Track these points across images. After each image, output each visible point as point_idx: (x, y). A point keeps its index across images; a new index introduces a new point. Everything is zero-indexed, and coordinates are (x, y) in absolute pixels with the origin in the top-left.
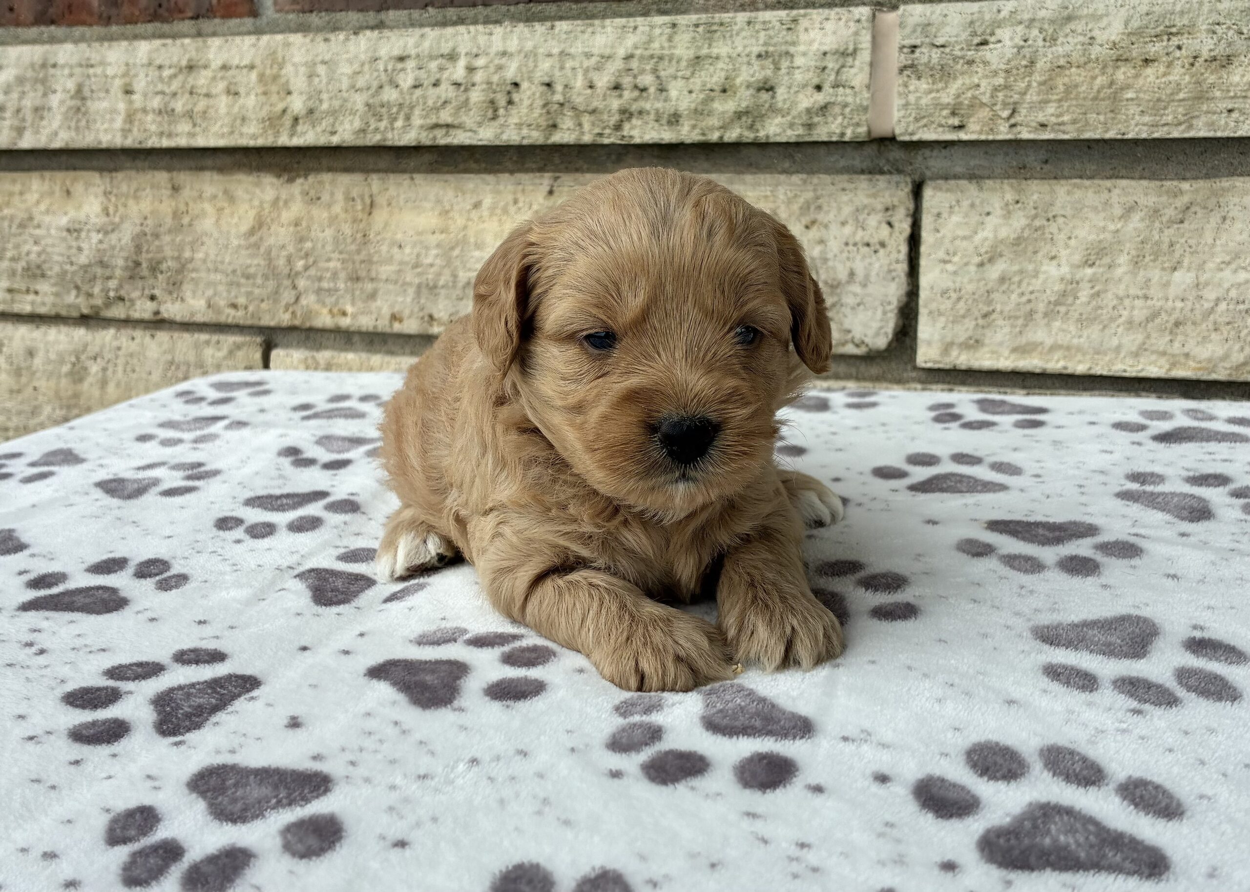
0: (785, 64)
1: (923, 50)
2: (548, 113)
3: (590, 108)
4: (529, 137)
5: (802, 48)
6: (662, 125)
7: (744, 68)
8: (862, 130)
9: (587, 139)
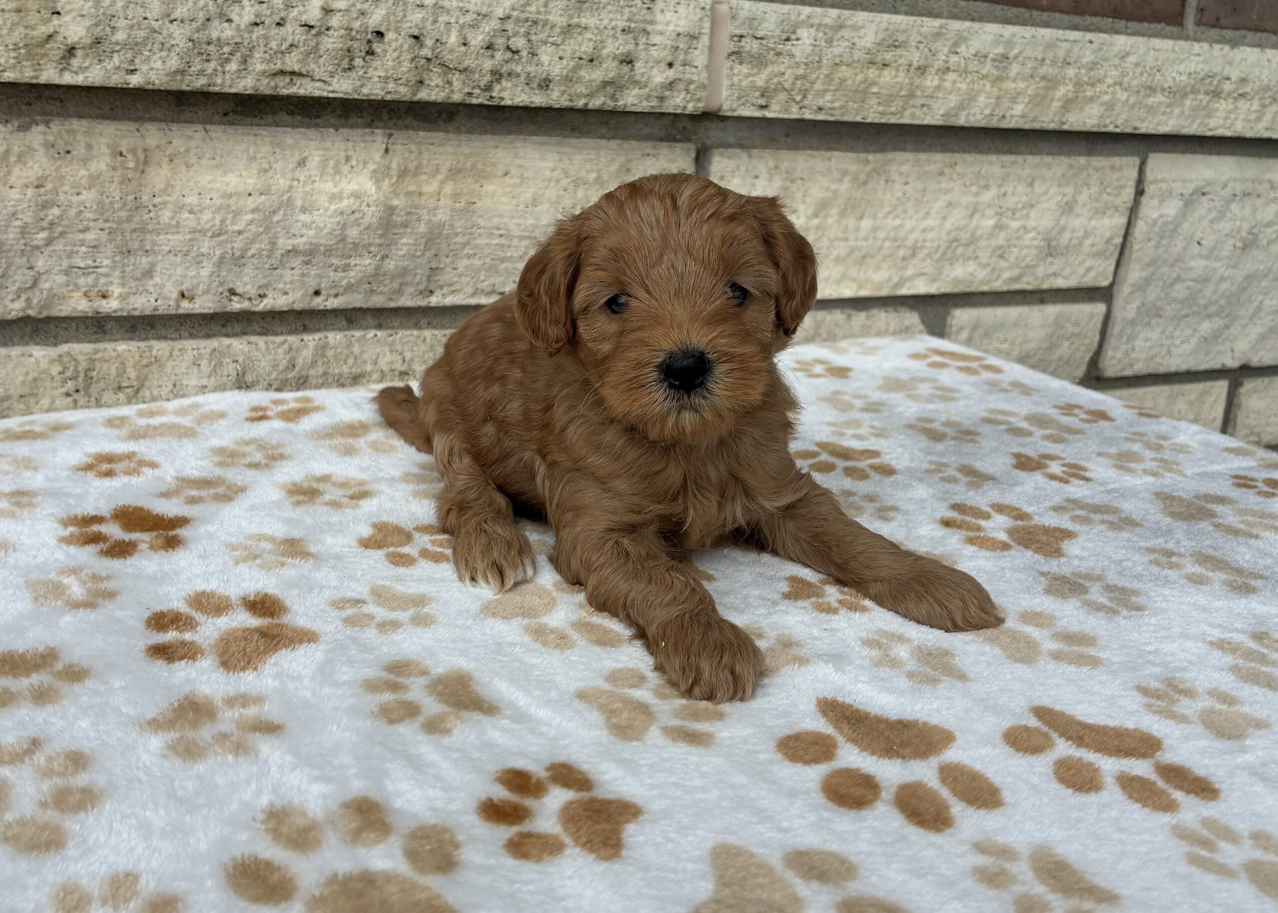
0: (642, 40)
1: (748, 40)
2: (417, 68)
3: (461, 67)
4: (396, 92)
5: (659, 27)
6: (532, 88)
7: (610, 40)
8: (701, 105)
9: (457, 97)
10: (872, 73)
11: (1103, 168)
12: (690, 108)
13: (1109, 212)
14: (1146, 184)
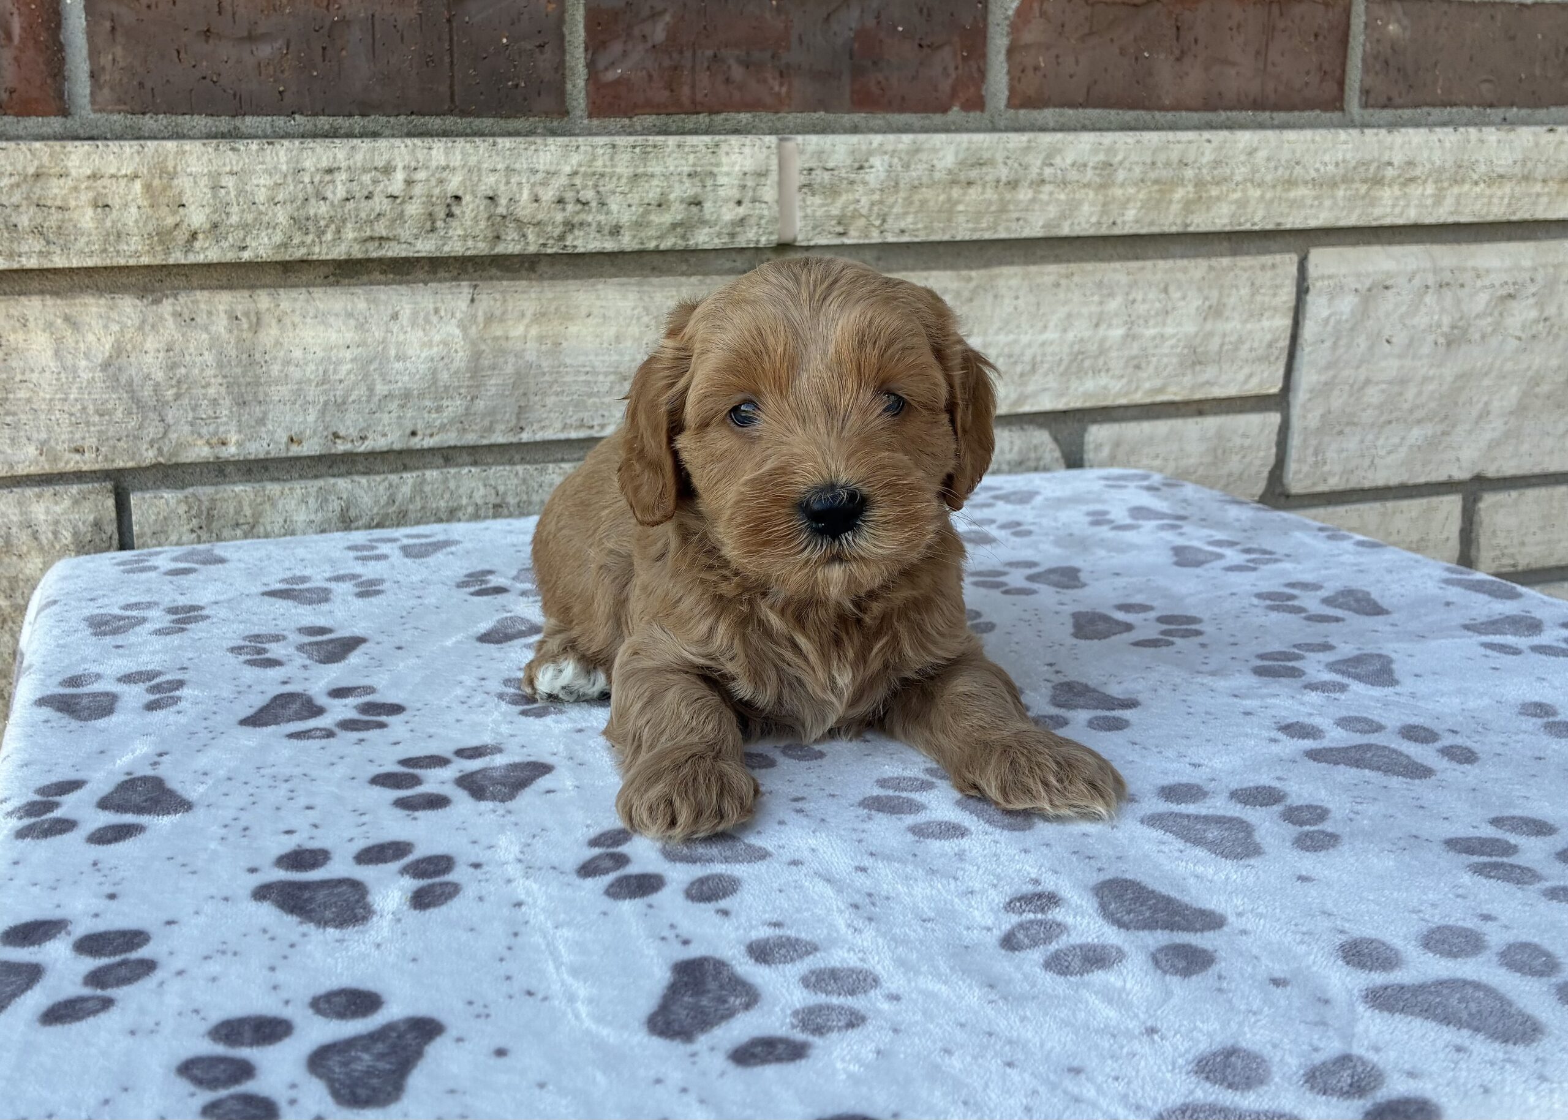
10: (956, 192)
11: (1251, 267)
12: (763, 241)
13: (1267, 314)
14: (1310, 281)
